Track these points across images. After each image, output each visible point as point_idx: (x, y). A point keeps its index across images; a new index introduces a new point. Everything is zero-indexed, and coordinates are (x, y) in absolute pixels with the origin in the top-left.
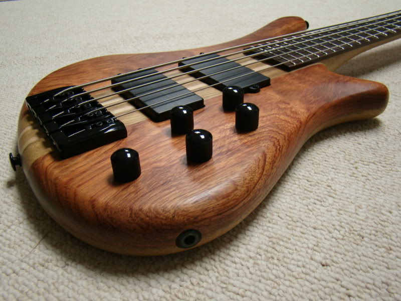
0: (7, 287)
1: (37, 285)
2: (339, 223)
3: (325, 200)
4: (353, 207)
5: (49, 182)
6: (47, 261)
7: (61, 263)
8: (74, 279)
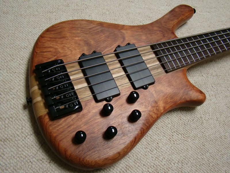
0: (28, 169)
1: (39, 170)
2: (153, 165)
3: (153, 151)
4: (162, 157)
5: (47, 133)
6: (43, 159)
7: (48, 161)
8: (53, 170)
